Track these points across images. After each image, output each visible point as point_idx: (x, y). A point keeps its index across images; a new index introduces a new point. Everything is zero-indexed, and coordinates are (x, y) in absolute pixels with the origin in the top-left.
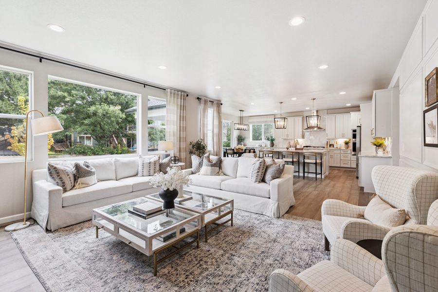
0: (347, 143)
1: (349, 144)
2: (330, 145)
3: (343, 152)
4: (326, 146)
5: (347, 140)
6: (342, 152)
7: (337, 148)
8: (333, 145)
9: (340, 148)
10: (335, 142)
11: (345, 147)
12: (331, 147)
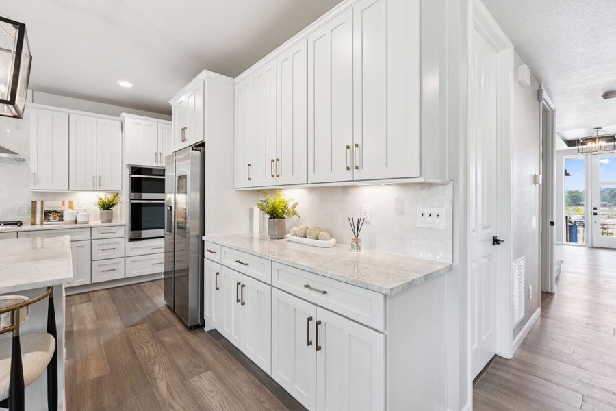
0: (107, 207)
2: (47, 215)
3: (100, 236)
4: (26, 218)
5: (106, 197)
6: (96, 234)
7: (76, 222)
8: (57, 212)
9: (87, 222)
10: (67, 204)
11: (101, 219)
12: (51, 218)
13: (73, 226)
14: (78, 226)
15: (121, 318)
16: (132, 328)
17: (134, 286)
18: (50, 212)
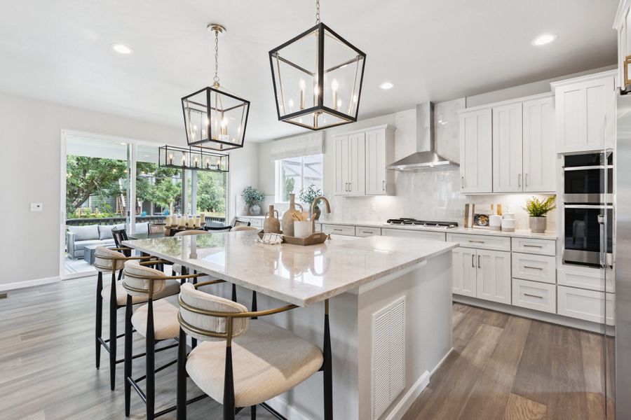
0: (538, 212)
1: (548, 215)
2: (477, 218)
3: (522, 249)
4: (461, 221)
5: (541, 200)
6: (517, 246)
7: (501, 228)
8: (485, 216)
9: (512, 230)
10: (495, 208)
11: (530, 228)
12: (480, 222)
13: (498, 233)
14: (503, 233)
15: (517, 373)
16: (519, 397)
17: (570, 332)
18: (479, 216)
